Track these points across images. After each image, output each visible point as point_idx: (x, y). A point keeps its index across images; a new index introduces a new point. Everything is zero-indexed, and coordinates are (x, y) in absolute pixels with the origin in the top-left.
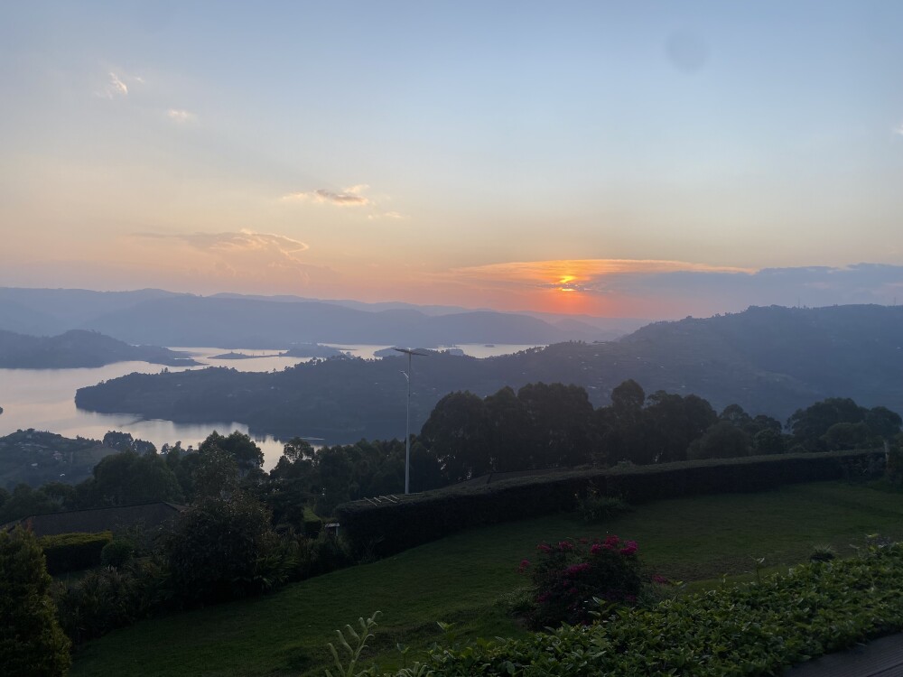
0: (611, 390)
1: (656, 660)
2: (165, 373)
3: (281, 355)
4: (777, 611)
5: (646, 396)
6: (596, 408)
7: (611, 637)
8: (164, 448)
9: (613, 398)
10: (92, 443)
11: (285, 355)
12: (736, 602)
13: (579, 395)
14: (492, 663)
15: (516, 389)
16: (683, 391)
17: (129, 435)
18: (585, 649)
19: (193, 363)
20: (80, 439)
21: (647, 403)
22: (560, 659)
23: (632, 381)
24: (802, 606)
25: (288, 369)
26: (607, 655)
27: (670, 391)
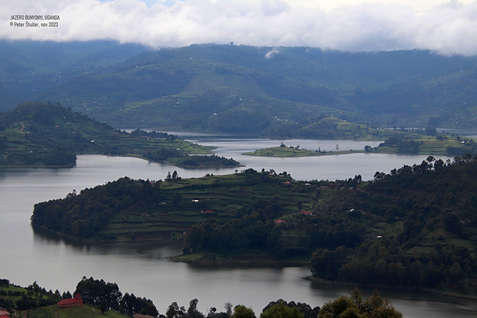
3: (368, 150)
11: (376, 150)
17: (115, 287)
25: (380, 177)
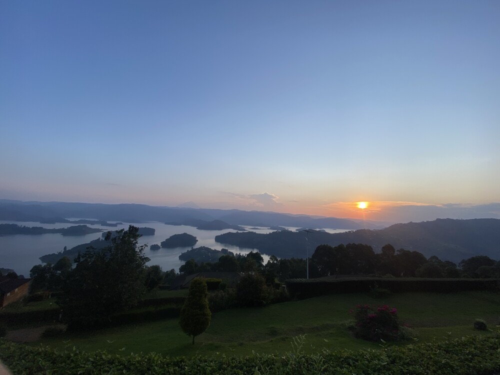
0: (381, 247)
1: (407, 370)
2: (237, 232)
4: (457, 355)
5: (396, 250)
6: (376, 253)
7: (389, 357)
8: (236, 254)
9: (382, 250)
10: (218, 251)
12: (440, 349)
13: (369, 249)
14: (345, 359)
15: (345, 245)
16: (411, 249)
17: (227, 250)
18: (379, 360)
19: (245, 230)
20: (215, 250)
21: (396, 253)
22: (369, 362)
23: (389, 245)
24: (468, 354)
25: (270, 233)
26: (387, 364)
27: (406, 249)
